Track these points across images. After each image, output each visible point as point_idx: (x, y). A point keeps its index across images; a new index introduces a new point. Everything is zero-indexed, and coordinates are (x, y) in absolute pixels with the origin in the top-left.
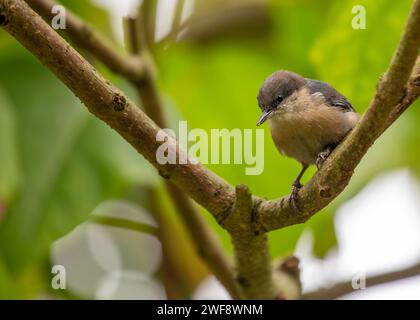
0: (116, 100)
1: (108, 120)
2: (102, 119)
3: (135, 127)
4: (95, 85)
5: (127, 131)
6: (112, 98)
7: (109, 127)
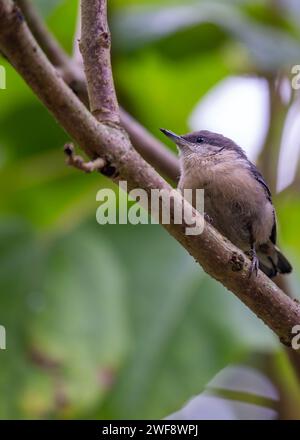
0: (234, 259)
1: (224, 282)
2: (218, 280)
3: (255, 289)
4: (211, 242)
5: (245, 293)
6: (229, 257)
7: (226, 289)
